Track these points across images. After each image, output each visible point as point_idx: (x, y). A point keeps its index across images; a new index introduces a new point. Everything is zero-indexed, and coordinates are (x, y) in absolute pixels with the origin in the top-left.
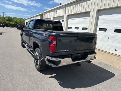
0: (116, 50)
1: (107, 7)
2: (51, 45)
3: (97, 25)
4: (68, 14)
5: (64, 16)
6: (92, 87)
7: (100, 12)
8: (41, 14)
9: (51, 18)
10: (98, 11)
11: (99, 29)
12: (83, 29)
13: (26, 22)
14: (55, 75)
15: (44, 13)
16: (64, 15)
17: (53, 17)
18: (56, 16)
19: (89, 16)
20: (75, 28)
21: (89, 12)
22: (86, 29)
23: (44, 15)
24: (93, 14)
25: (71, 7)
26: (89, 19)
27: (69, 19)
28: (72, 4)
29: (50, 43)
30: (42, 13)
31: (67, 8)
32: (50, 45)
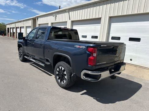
0: (131, 60)
1: (120, 14)
3: (110, 34)
4: (72, 20)
5: (67, 22)
7: (112, 19)
8: (32, 19)
9: (48, 24)
10: (110, 18)
11: (112, 37)
13: (8, 28)
15: (37, 17)
17: (51, 23)
18: (56, 22)
19: (100, 23)
20: (82, 36)
21: (100, 19)
22: (96, 37)
23: (38, 19)
24: (105, 21)
26: (100, 26)
27: (74, 26)
30: (35, 17)
31: (70, 13)
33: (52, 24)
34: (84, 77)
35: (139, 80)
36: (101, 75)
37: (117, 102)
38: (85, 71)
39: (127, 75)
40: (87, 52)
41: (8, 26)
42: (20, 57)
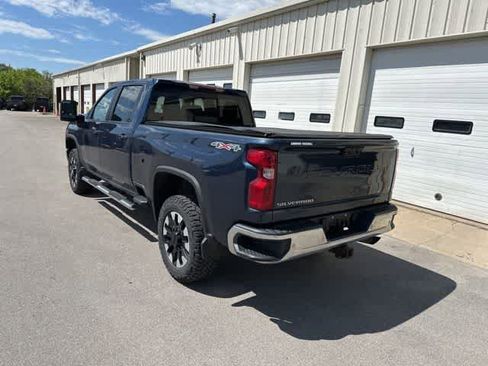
0: (438, 197)
1: (405, 39)
2: (257, 182)
3: (369, 106)
4: (249, 60)
5: (231, 67)
6: (395, 329)
7: (378, 56)
8: (127, 57)
9: (175, 73)
10: (373, 51)
11: (377, 117)
12: (314, 118)
13: (59, 89)
14: (251, 294)
15: (143, 51)
16: (231, 63)
17: (185, 71)
18: (200, 67)
19: (337, 70)
20: (281, 113)
21: (338, 55)
22: (325, 118)
23: (144, 58)
24: (354, 63)
25: (264, 31)
26: (337, 80)
27: (254, 80)
28: (265, 22)
29: (251, 175)
30: (134, 51)
31: (244, 36)
32: (251, 183)
33: (188, 73)
34: (236, 246)
35: (451, 266)
36: (289, 240)
37: (349, 337)
38: (238, 229)
39: (414, 250)
40: (247, 164)
41: (58, 83)
42: (72, 178)
